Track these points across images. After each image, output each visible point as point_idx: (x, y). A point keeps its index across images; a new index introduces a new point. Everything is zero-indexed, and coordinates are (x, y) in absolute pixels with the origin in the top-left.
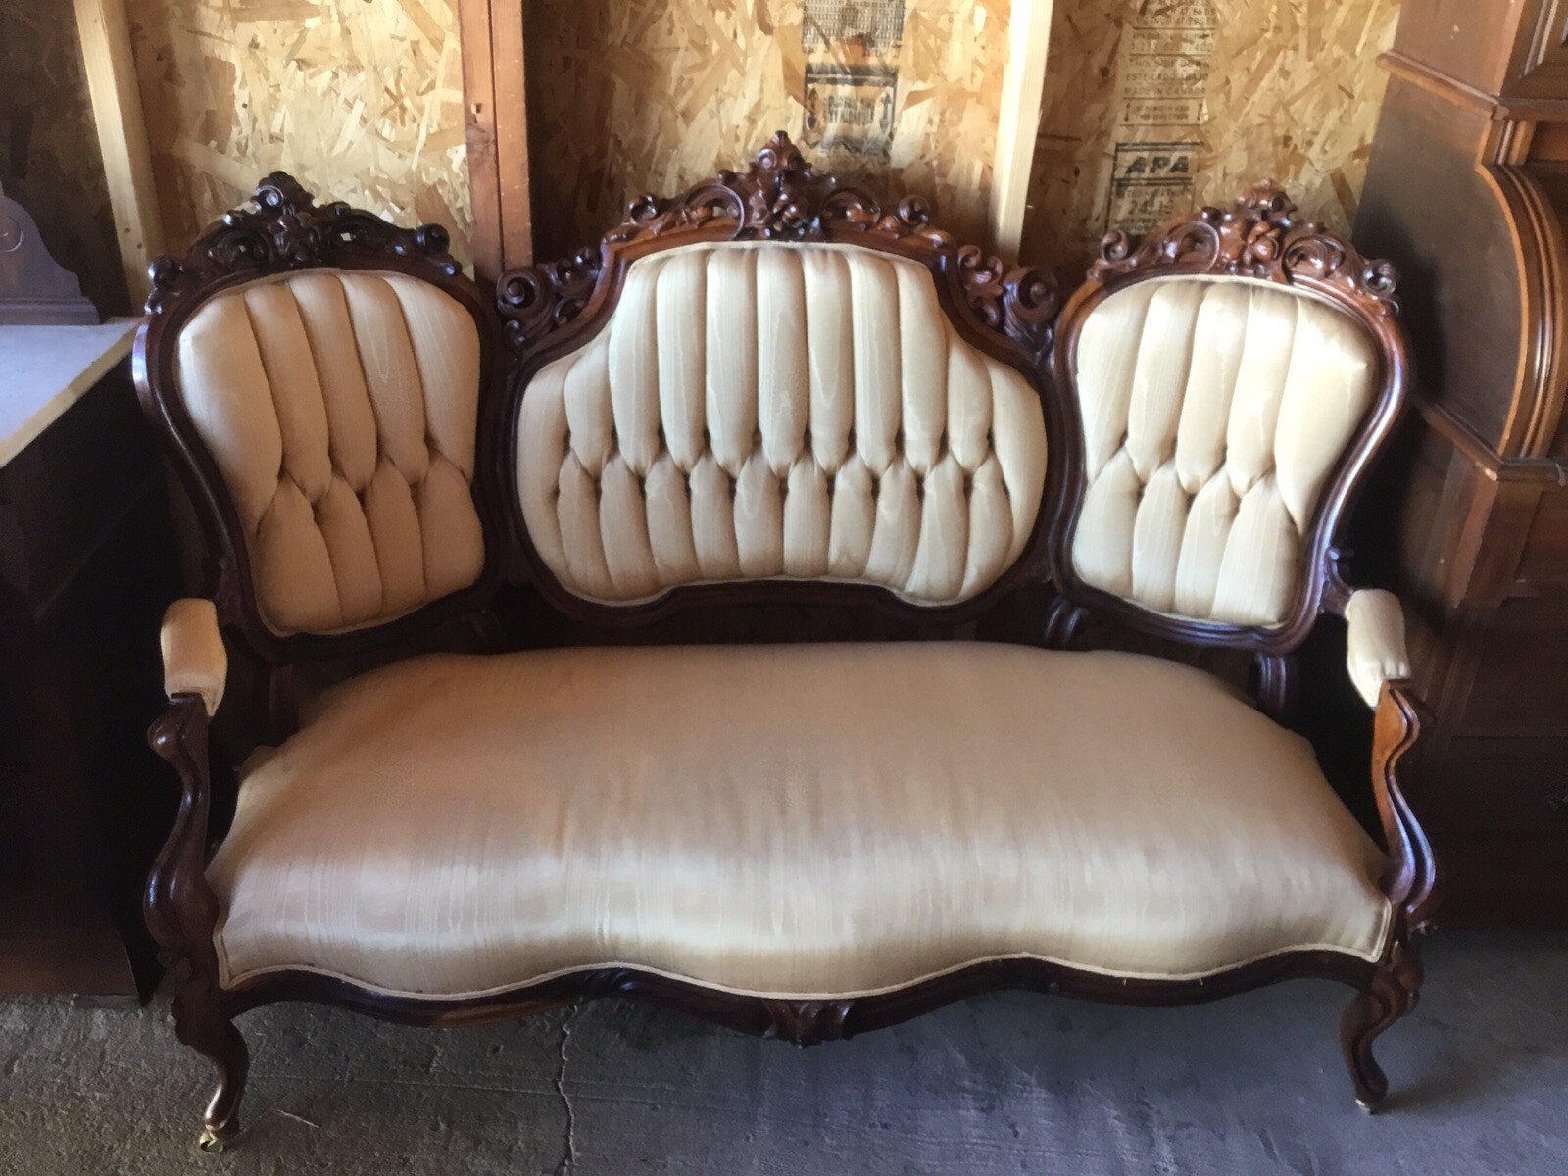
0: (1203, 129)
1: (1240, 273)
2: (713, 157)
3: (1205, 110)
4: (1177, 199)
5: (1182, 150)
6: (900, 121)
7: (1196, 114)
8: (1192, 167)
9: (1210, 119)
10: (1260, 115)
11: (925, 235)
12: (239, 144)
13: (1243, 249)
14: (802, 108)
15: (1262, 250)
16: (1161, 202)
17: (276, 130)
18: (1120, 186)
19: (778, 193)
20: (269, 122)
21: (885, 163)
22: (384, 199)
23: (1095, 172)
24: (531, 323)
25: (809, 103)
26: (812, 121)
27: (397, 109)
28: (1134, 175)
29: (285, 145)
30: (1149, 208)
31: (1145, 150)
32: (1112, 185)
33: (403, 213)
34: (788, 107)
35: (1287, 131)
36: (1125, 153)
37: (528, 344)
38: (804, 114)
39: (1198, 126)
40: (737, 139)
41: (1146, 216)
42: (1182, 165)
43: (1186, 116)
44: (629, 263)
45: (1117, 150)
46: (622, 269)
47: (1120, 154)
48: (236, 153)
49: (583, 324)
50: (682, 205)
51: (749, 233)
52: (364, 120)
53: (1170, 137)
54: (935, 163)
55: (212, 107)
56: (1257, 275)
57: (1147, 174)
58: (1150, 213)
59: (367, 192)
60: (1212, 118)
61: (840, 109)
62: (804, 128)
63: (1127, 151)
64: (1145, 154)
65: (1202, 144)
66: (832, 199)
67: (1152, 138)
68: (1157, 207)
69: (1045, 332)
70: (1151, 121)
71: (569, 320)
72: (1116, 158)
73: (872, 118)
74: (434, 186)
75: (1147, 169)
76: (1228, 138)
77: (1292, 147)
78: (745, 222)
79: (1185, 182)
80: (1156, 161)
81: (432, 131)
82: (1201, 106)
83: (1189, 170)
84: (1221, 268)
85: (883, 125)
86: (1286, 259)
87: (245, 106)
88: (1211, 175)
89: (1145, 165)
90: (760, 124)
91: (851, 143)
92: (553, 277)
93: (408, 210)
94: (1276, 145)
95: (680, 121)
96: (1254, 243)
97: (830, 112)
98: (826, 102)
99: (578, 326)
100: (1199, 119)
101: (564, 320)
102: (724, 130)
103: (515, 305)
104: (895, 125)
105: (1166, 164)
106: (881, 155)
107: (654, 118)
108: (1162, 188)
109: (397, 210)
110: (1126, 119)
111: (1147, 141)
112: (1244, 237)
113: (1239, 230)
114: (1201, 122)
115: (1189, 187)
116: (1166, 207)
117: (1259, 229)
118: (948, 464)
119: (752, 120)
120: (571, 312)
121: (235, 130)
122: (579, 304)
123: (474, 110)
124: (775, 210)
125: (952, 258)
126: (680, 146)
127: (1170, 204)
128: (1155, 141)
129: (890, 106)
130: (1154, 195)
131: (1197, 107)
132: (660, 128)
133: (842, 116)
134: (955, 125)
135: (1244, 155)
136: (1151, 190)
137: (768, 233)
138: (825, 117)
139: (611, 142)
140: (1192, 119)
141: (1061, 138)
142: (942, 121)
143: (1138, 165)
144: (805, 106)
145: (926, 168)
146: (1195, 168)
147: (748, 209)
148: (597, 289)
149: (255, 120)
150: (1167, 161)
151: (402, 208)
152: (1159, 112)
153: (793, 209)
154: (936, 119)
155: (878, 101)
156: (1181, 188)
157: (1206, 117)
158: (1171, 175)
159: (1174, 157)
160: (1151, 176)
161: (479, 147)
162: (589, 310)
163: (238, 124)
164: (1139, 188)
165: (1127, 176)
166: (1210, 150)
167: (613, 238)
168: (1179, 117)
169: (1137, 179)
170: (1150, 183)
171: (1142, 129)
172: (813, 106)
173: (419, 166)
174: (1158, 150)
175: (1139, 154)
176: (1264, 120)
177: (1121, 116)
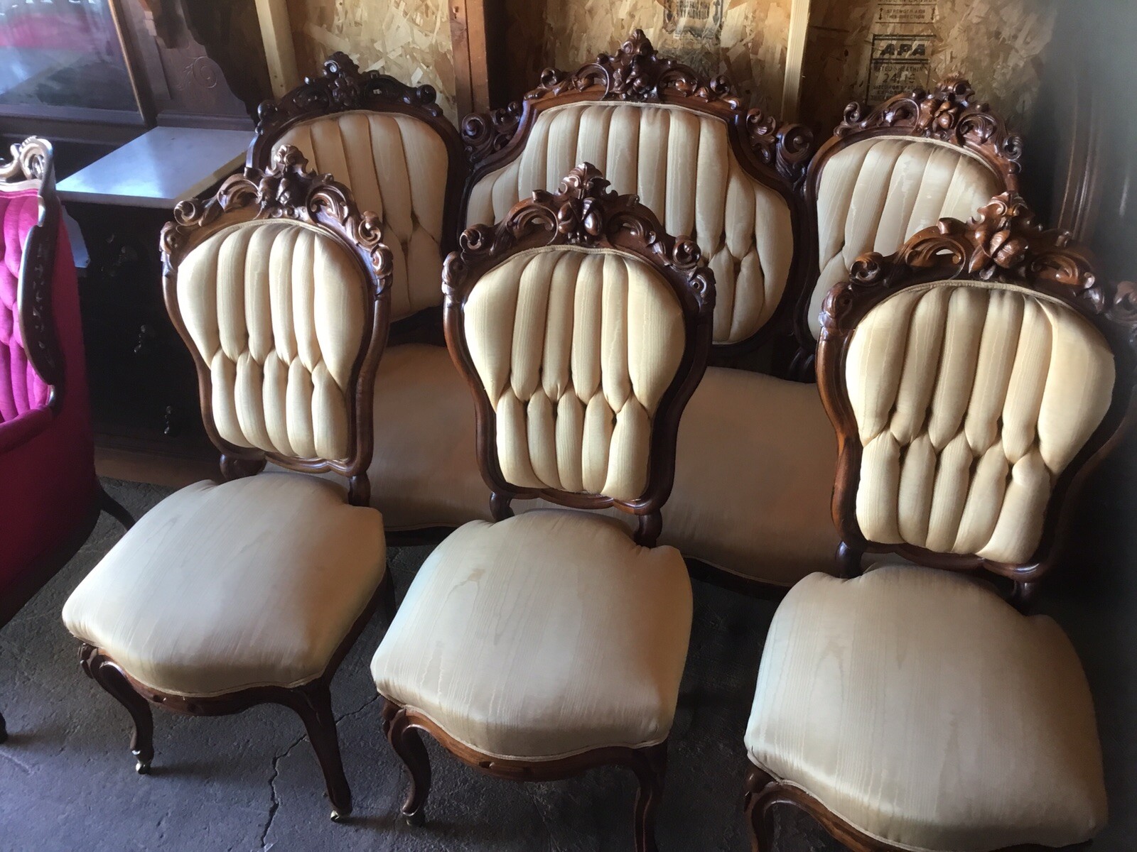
0: (935, 26)
1: (932, 136)
2: (608, 38)
3: (937, 12)
4: (917, 73)
5: (920, 40)
6: (726, 17)
7: (931, 17)
8: (928, 51)
9: (941, 19)
10: (977, 16)
11: (726, 100)
12: (338, 27)
13: (933, 119)
14: (663, 8)
15: (944, 121)
16: (906, 75)
17: (358, 19)
18: (877, 63)
19: (631, 70)
20: (354, 14)
21: (717, 44)
22: (417, 61)
23: (859, 53)
24: (480, 147)
25: (667, 5)
26: (670, 16)
27: (424, 7)
28: (887, 56)
29: (363, 26)
30: (898, 79)
31: (894, 39)
32: (871, 63)
33: (428, 70)
34: (654, 7)
35: (998, 28)
36: (880, 41)
37: (478, 161)
38: (664, 11)
39: (932, 23)
40: (623, 27)
41: (896, 84)
42: (921, 50)
43: (923, 17)
44: (539, 112)
45: (874, 39)
46: (534, 116)
47: (876, 42)
48: (337, 32)
49: (509, 150)
50: (574, 76)
51: (611, 96)
52: (406, 14)
53: (912, 31)
54: (750, 45)
55: (324, 5)
56: (942, 138)
57: (895, 56)
58: (898, 82)
59: (408, 57)
60: (943, 18)
61: (687, 9)
62: (664, 21)
63: (881, 40)
64: (894, 42)
65: (935, 36)
66: (667, 75)
67: (899, 31)
68: (903, 78)
69: (801, 169)
70: (897, 20)
71: (502, 148)
72: (873, 44)
73: (708, 15)
74: (445, 54)
75: (896, 53)
76: (955, 32)
77: (1001, 39)
78: (610, 89)
79: (924, 63)
80: (902, 46)
81: (443, 20)
82: (934, 10)
83: (926, 54)
84: (919, 132)
85: (715, 19)
86: (959, 130)
87: (341, 4)
88: (942, 57)
89: (894, 50)
90: (637, 18)
91: (695, 30)
92: (494, 120)
93: (431, 68)
94: (989, 38)
95: (588, 15)
96: (938, 117)
97: (681, 12)
98: (679, 4)
99: (506, 151)
100: (932, 19)
101: (499, 147)
102: (615, 21)
103: (471, 136)
104: (723, 20)
105: (909, 49)
106: (715, 39)
107: (572, 13)
108: (906, 65)
109: (425, 68)
110: (880, 18)
111: (895, 33)
112: (933, 112)
113: (931, 107)
114: (933, 21)
115: (926, 66)
116: (910, 79)
117: (944, 107)
118: (724, 254)
119: (632, 16)
120: (504, 143)
121: (336, 18)
122: (508, 138)
123: (454, 11)
124: (628, 81)
125: (743, 117)
126: (588, 31)
127: (912, 77)
128: (901, 33)
129: (719, 7)
130: (901, 70)
131: (931, 11)
132: (575, 20)
133: (689, 13)
134: (763, 20)
135: (966, 44)
136: (898, 66)
137: (624, 96)
138: (678, 14)
139: (546, 27)
140: (927, 19)
141: (835, 30)
142: (754, 17)
143: (889, 49)
144: (665, 7)
145: (744, 48)
146: (930, 53)
147: (612, 80)
148: (519, 128)
149: (346, 13)
150: (909, 47)
151: (428, 67)
152: (903, 14)
153: (639, 81)
154: (750, 16)
155: (712, 4)
156: (919, 66)
157: (938, 18)
158: (913, 57)
159: (915, 45)
160: (899, 57)
161: (458, 33)
162: (513, 142)
163: (338, 15)
164: (890, 65)
165: (881, 57)
166: (941, 40)
167: (530, 96)
168: (919, 17)
169: (889, 59)
170: (898, 61)
171: (892, 25)
172: (670, 7)
173: (436, 41)
174: (903, 40)
175: (890, 42)
176: (980, 20)
177: (877, 16)
